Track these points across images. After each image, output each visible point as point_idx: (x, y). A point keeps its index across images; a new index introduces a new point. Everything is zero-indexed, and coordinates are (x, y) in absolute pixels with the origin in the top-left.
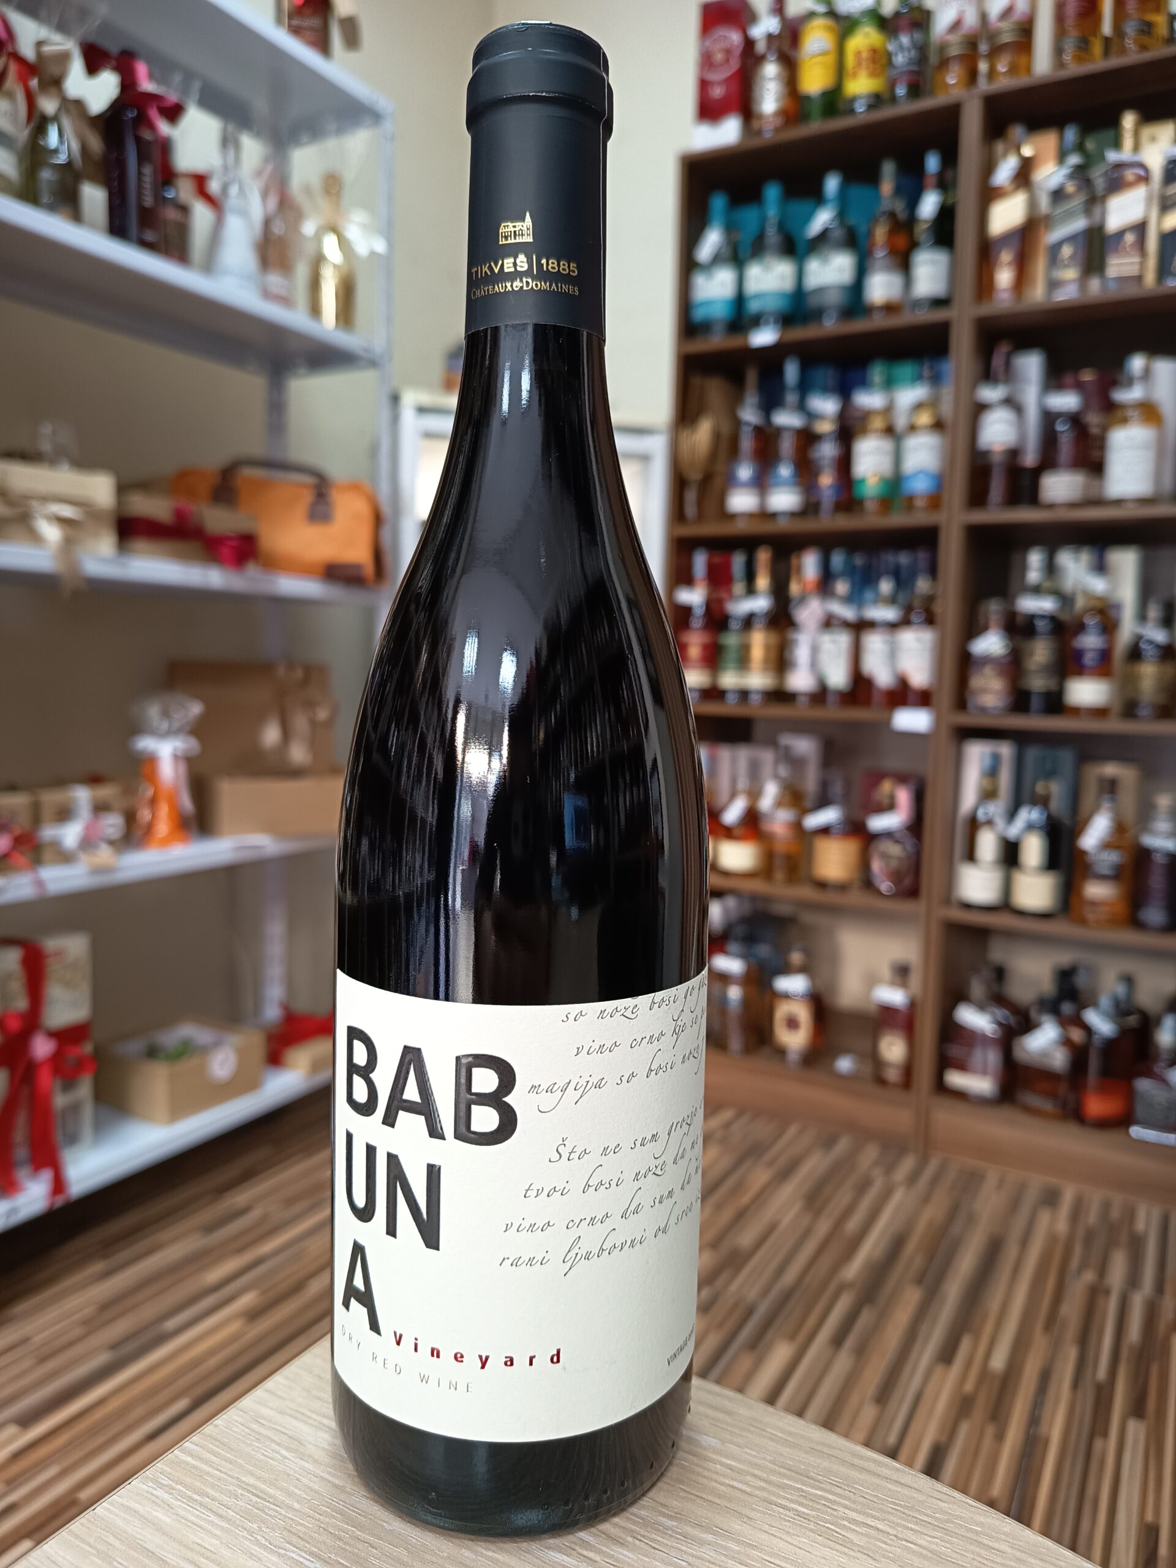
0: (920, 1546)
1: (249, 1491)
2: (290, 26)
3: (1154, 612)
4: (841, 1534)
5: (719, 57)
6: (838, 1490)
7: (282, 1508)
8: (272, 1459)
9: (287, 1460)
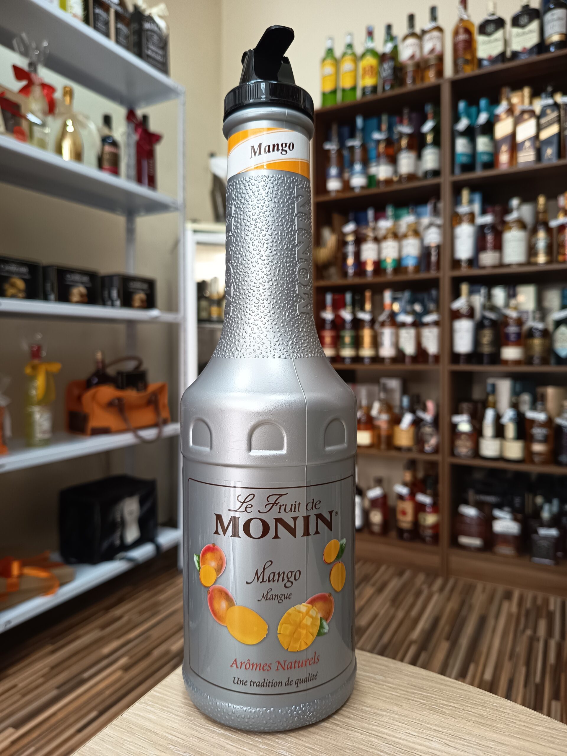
3: (538, 315)
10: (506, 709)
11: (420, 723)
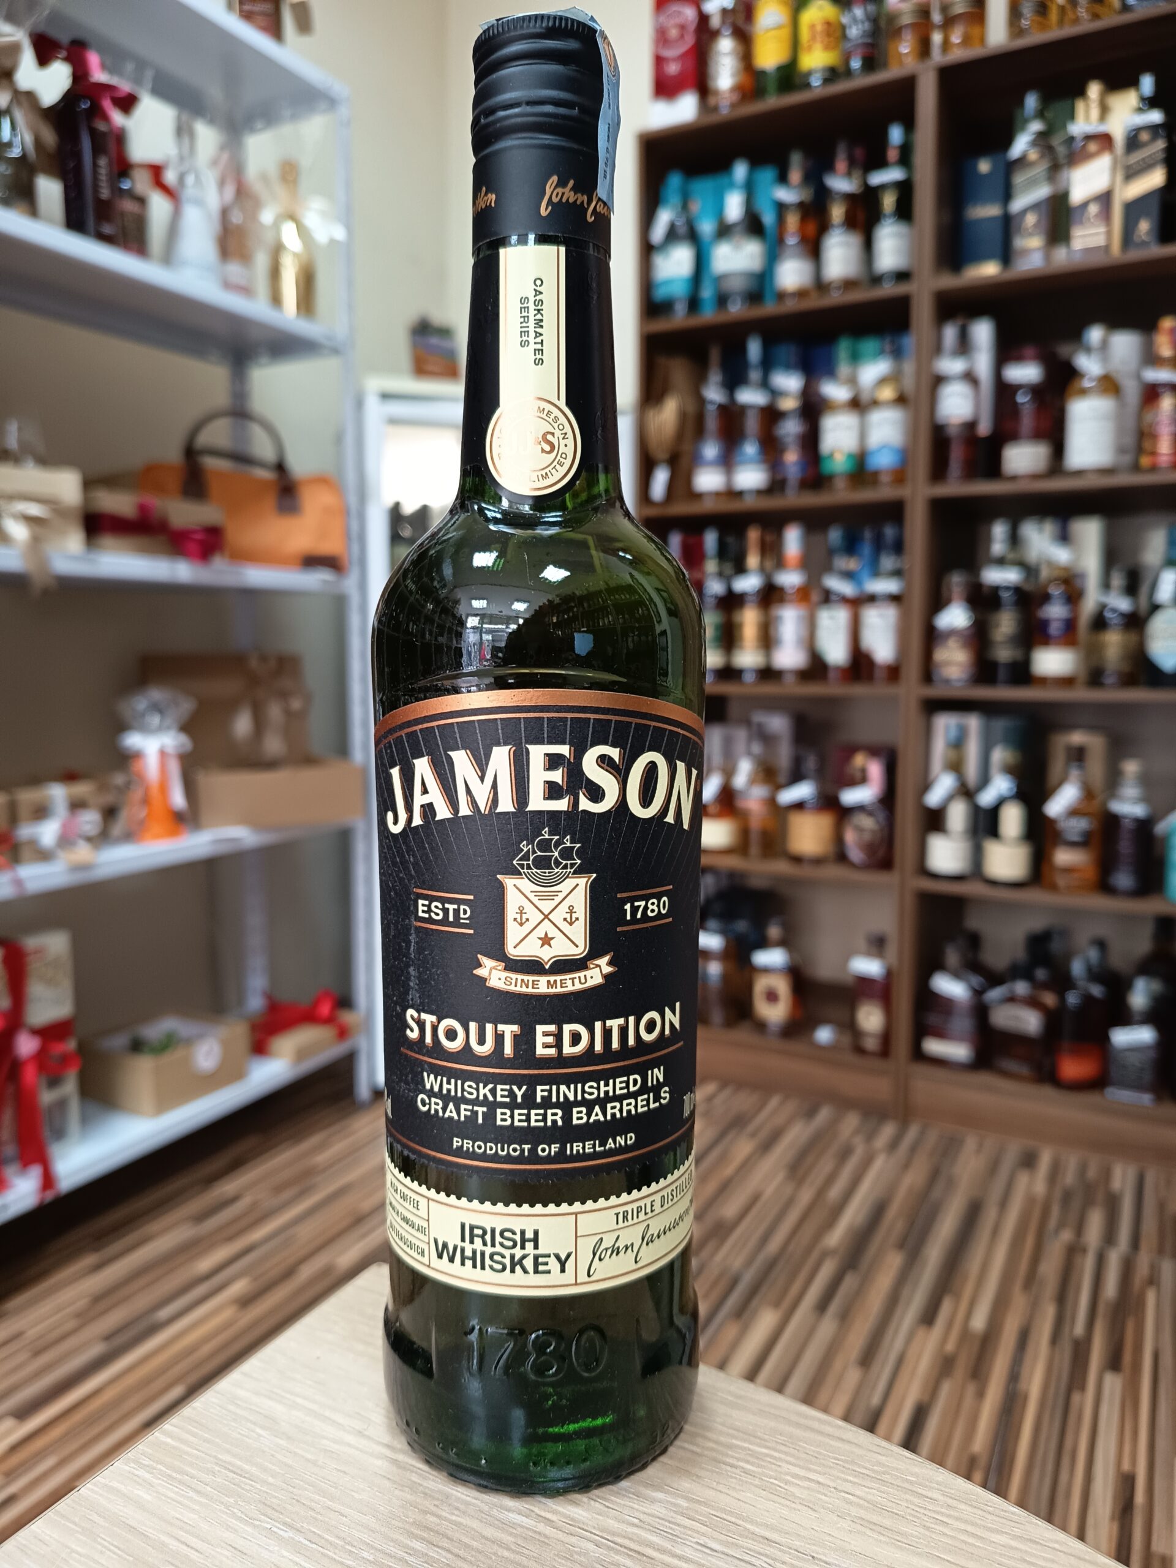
0: (858, 1497)
1: (226, 1468)
2: (241, 11)
3: (1118, 580)
4: (784, 1489)
5: (674, 33)
6: (783, 1448)
7: (257, 1483)
8: (247, 1437)
9: (262, 1438)
10: (931, 1488)
11: (733, 1520)
